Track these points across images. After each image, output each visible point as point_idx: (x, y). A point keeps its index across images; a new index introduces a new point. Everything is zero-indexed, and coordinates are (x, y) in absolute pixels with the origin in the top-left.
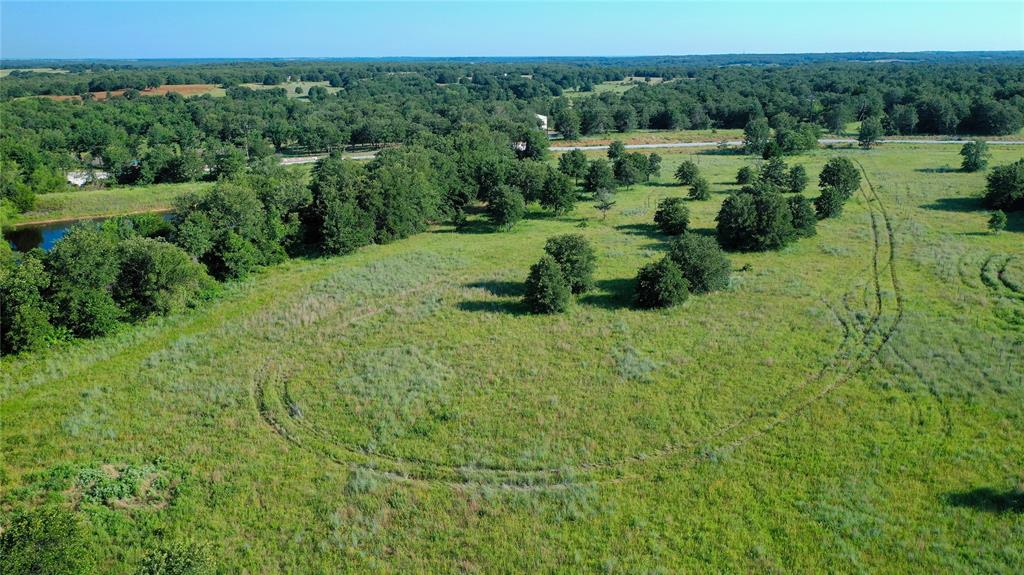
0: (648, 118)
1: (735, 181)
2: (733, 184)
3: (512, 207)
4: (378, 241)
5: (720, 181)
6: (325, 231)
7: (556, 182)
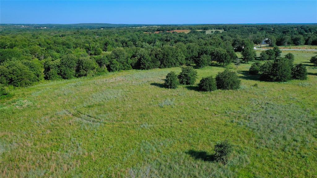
0: (312, 41)
1: (309, 61)
2: (309, 63)
3: (202, 61)
4: (160, 68)
5: (303, 61)
6: (141, 62)
7: (224, 55)
